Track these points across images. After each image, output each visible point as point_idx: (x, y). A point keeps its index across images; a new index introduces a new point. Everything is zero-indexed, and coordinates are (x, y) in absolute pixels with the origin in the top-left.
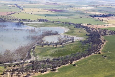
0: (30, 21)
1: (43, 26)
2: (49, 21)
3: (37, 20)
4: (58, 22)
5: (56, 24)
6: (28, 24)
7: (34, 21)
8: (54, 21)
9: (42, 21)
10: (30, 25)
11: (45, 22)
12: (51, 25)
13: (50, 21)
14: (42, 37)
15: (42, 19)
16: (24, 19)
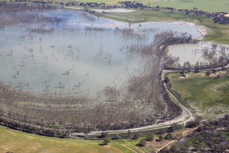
0: (104, 6)
1: (143, 19)
2: (146, 7)
3: (120, 5)
4: (168, 8)
5: (167, 13)
6: (106, 15)
7: (115, 7)
8: (158, 7)
9: (131, 7)
10: (112, 16)
11: (139, 8)
12: (156, 16)
13: (150, 7)
14: (161, 48)
15: (130, 2)
16: (92, 3)
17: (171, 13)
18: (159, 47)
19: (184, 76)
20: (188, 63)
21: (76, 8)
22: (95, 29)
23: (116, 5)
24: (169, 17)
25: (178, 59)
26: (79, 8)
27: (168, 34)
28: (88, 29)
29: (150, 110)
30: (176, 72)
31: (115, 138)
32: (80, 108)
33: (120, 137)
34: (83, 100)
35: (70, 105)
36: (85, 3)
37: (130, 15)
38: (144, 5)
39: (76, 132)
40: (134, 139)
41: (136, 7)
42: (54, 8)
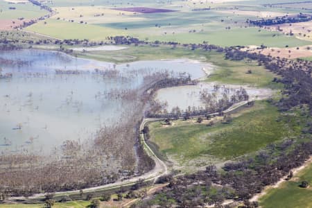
0: (86, 43)
1: (135, 58)
2: (142, 42)
3: (108, 41)
4: (170, 43)
5: (167, 49)
6: (87, 54)
7: (101, 44)
8: (157, 42)
9: (122, 43)
10: (95, 55)
11: (133, 44)
12: (154, 53)
13: (147, 43)
14: (149, 92)
15: (122, 37)
16: (71, 40)
17: (172, 49)
18: (146, 91)
19: (169, 124)
20: (177, 108)
21: (49, 47)
22: (69, 72)
23: (102, 42)
24: (168, 53)
25: (166, 104)
26: (53, 47)
27: (163, 74)
28: (58, 72)
29: (115, 166)
30: (160, 121)
31: (62, 200)
32: (25, 168)
33: (69, 199)
34: (32, 159)
35: (13, 165)
36: (62, 40)
37: (119, 53)
38: (140, 40)
39: (14, 196)
40: (86, 200)
41: (129, 43)
42: (20, 48)
